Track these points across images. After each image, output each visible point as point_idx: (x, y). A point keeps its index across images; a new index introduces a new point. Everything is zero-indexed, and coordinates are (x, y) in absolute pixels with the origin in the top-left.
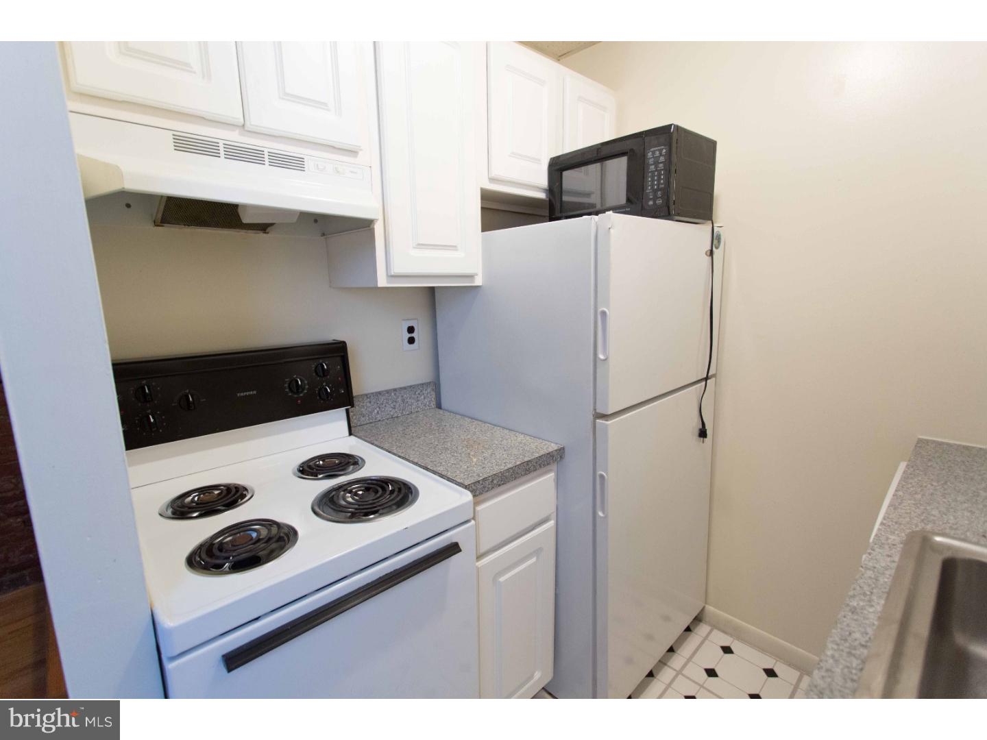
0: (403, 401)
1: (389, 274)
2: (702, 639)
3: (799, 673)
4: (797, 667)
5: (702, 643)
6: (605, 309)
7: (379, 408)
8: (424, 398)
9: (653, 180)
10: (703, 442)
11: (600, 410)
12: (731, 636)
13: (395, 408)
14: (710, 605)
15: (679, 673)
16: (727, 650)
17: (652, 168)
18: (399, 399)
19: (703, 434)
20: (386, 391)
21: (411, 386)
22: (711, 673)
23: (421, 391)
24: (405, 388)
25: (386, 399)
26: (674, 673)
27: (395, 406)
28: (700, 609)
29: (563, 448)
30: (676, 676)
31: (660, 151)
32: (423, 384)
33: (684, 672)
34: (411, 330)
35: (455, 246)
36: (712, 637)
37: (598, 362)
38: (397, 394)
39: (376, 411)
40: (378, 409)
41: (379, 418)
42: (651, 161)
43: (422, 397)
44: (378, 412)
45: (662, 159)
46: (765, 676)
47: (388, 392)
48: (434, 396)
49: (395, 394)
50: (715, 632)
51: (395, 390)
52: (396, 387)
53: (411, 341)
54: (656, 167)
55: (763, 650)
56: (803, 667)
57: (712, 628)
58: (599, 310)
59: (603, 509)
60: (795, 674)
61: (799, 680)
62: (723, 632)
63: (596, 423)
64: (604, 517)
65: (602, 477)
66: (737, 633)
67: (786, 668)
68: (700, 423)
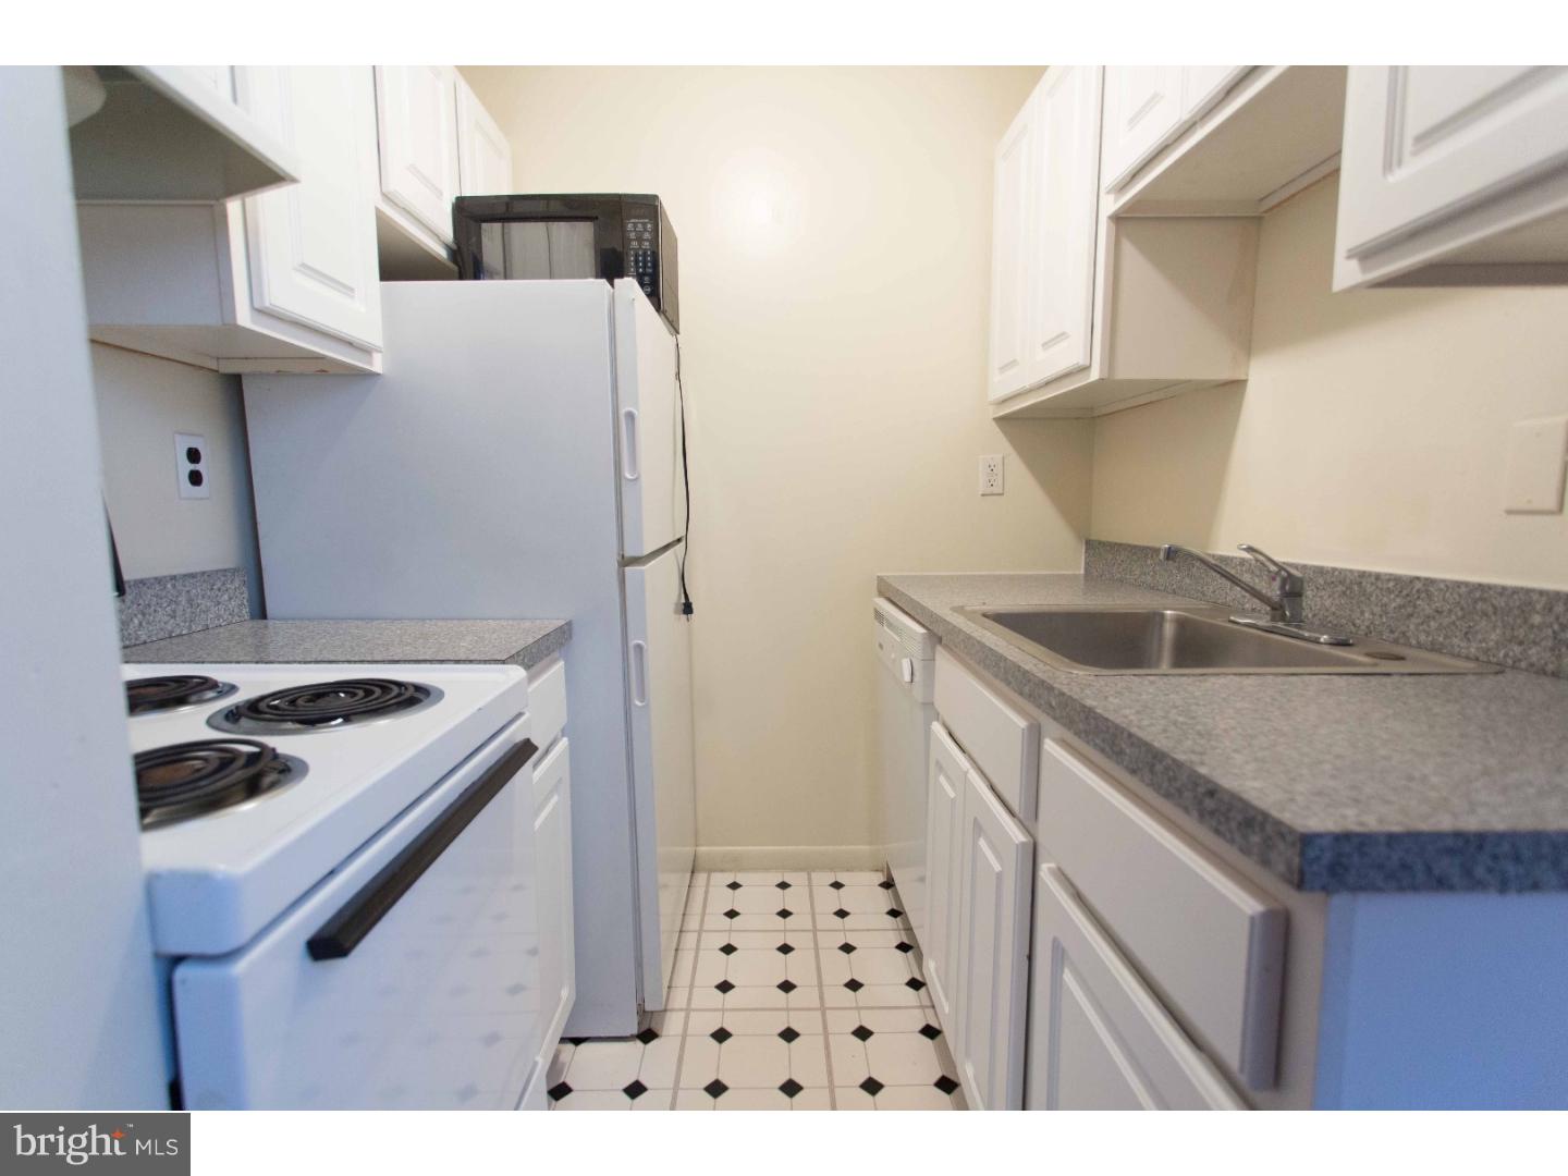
0: (190, 601)
1: (257, 305)
2: (704, 888)
3: (806, 873)
4: (801, 870)
5: (706, 892)
6: (631, 409)
7: (144, 615)
8: (230, 599)
9: (637, 262)
10: (688, 620)
11: (629, 553)
12: (731, 871)
13: (174, 617)
14: (702, 845)
15: (700, 932)
16: (734, 886)
17: (635, 244)
18: (183, 599)
19: (687, 608)
20: (156, 579)
21: (203, 573)
22: (732, 914)
23: (224, 584)
24: (193, 576)
25: (157, 596)
26: (696, 934)
27: (174, 611)
28: (692, 859)
29: (569, 624)
30: (700, 936)
31: (644, 224)
32: (225, 570)
33: (705, 928)
34: (193, 455)
35: (352, 290)
36: (712, 882)
37: (623, 482)
38: (179, 587)
39: (136, 621)
40: (140, 616)
41: (144, 638)
42: (632, 236)
43: (226, 597)
44: (140, 624)
45: (647, 236)
46: (782, 891)
47: (158, 580)
48: (246, 595)
49: (174, 586)
50: (713, 875)
51: (174, 578)
52: (175, 572)
53: (196, 479)
54: (640, 244)
55: (767, 869)
56: (808, 866)
57: (710, 871)
58: (623, 411)
59: (642, 695)
60: (804, 875)
61: (810, 879)
62: (722, 871)
63: (623, 572)
64: (643, 707)
65: (639, 648)
66: (737, 864)
67: (794, 874)
68: (683, 596)
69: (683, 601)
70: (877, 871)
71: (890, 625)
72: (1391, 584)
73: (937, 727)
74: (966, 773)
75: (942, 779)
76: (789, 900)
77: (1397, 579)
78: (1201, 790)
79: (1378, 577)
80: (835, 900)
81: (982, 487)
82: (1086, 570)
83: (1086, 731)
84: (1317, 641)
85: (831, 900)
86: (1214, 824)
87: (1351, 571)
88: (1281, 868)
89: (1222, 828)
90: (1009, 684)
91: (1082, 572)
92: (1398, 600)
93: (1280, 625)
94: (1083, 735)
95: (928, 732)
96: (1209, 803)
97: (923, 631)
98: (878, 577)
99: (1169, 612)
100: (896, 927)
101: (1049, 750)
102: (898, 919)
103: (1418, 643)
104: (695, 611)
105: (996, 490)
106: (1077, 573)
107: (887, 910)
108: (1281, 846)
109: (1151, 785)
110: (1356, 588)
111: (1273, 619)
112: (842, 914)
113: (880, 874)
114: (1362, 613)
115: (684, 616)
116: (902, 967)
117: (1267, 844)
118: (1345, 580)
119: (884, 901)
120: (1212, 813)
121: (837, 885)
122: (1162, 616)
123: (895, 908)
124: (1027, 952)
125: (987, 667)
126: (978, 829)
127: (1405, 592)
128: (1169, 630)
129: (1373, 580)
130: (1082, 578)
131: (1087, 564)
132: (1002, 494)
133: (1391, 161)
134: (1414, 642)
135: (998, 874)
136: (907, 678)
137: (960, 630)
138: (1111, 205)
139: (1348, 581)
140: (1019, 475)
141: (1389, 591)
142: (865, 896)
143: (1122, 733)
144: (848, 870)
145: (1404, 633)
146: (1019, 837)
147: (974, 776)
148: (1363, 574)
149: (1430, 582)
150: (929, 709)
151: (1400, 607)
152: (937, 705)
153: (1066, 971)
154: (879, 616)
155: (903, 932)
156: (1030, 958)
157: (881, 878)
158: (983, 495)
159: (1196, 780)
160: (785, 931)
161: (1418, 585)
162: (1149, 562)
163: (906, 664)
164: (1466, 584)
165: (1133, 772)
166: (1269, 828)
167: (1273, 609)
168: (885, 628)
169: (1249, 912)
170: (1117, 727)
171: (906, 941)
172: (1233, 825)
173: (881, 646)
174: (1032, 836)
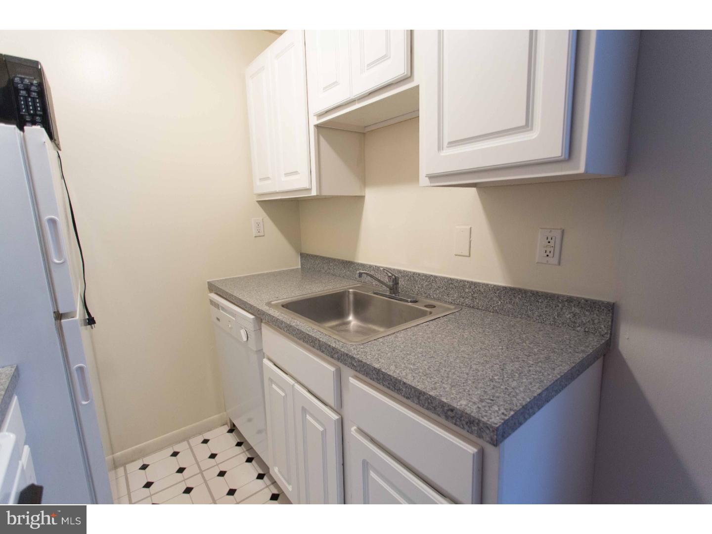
2: (124, 477)
3: (186, 442)
4: (183, 440)
5: (127, 478)
6: (50, 216)
9: (27, 105)
10: (92, 328)
11: (64, 311)
12: (139, 459)
14: (117, 452)
16: (144, 467)
17: (24, 93)
19: (90, 321)
22: (148, 485)
28: (113, 462)
31: (31, 80)
36: (129, 471)
37: (53, 265)
42: (20, 86)
45: (34, 87)
46: (175, 458)
50: (127, 466)
54: (29, 95)
55: (162, 449)
56: (186, 438)
57: (124, 465)
58: (45, 218)
59: (87, 397)
60: (185, 443)
61: (189, 444)
62: (133, 461)
63: (60, 323)
64: (89, 403)
65: (81, 369)
66: (142, 453)
67: (178, 445)
68: (86, 314)
69: (87, 317)
70: (224, 425)
71: (223, 309)
72: (424, 277)
73: (265, 361)
74: (293, 386)
75: (274, 386)
76: (180, 461)
77: (426, 276)
78: (446, 408)
79: (419, 274)
80: (207, 450)
81: (254, 232)
82: (301, 266)
83: (377, 379)
84: (407, 301)
85: (204, 452)
86: (454, 421)
87: (410, 272)
88: (488, 439)
89: (458, 423)
90: (323, 352)
91: (300, 267)
92: (426, 283)
93: (393, 295)
94: (376, 380)
95: (261, 365)
96: (449, 413)
97: (252, 317)
98: (208, 282)
99: (351, 290)
100: (243, 451)
101: (352, 382)
102: (242, 446)
103: (434, 297)
104: (96, 322)
105: (262, 234)
106: (298, 267)
107: (235, 444)
108: (488, 431)
109: (419, 403)
110: (412, 278)
111: (391, 293)
112: (213, 456)
113: (226, 426)
114: (415, 287)
115: (89, 327)
116: (253, 470)
117: (481, 430)
118: (408, 275)
119: (232, 439)
120: (452, 417)
121: (206, 441)
122: (349, 291)
123: (239, 441)
124: (342, 463)
125: (307, 342)
126: (304, 410)
127: (428, 280)
128: (351, 297)
129: (417, 275)
130: (300, 270)
131: (301, 263)
132: (264, 236)
133: (440, 148)
134: (432, 297)
135: (322, 432)
136: (245, 339)
137: (282, 322)
138: (315, 121)
139: (409, 276)
140: (270, 227)
141: (423, 280)
142: (222, 441)
143: (400, 382)
144: (209, 431)
145: (429, 294)
146: (335, 417)
147: (298, 387)
148: (414, 273)
149: (436, 277)
150: (260, 353)
151: (427, 285)
152: (264, 351)
153: (371, 472)
154: (212, 302)
155: (247, 453)
156: (343, 465)
157: (227, 428)
158: (255, 237)
159: (443, 405)
160: (184, 480)
161: (432, 278)
162: (331, 264)
163: (243, 333)
164: (447, 278)
165: (408, 398)
166: (481, 425)
167: (391, 289)
168: (221, 311)
169: (471, 452)
170: (396, 379)
171: (250, 456)
172: (464, 423)
173: (218, 319)
174: (340, 414)
